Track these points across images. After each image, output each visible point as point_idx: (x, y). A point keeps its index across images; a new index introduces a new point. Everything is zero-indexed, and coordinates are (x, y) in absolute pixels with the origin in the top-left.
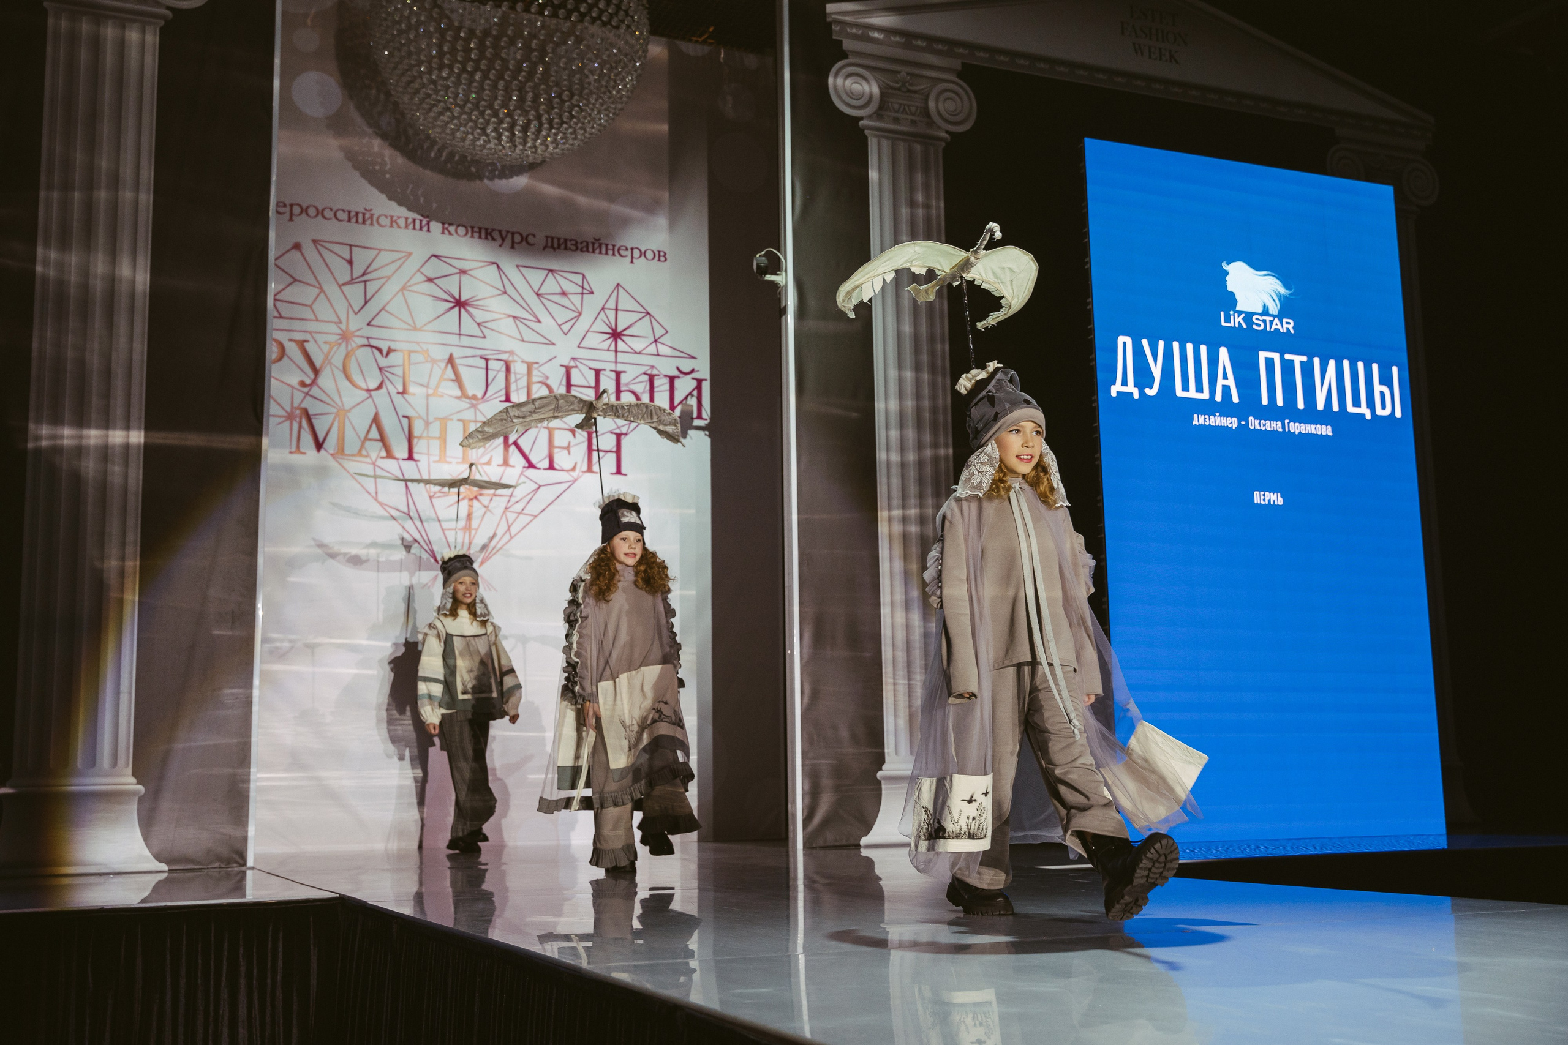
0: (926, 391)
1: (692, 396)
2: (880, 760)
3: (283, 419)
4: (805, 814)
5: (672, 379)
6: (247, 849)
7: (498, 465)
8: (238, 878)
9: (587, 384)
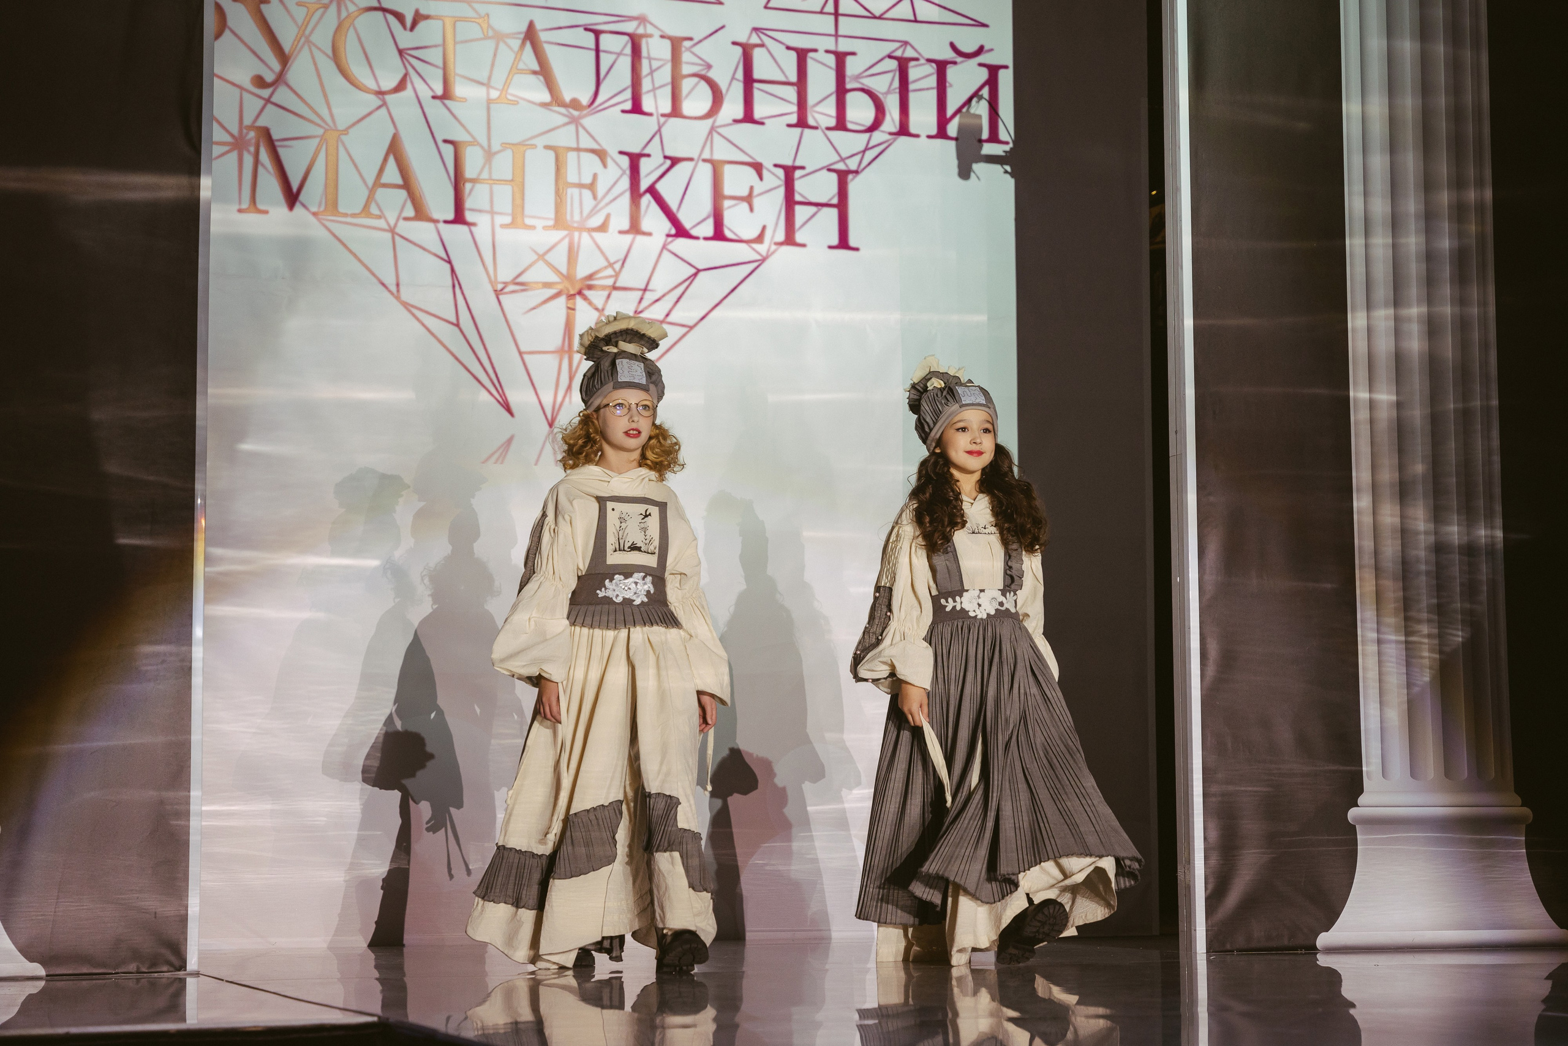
0: (1441, 76)
1: (981, 98)
2: (1354, 787)
3: (226, 148)
4: (1210, 887)
5: (941, 67)
6: (186, 939)
7: (621, 232)
8: (172, 990)
9: (782, 79)
